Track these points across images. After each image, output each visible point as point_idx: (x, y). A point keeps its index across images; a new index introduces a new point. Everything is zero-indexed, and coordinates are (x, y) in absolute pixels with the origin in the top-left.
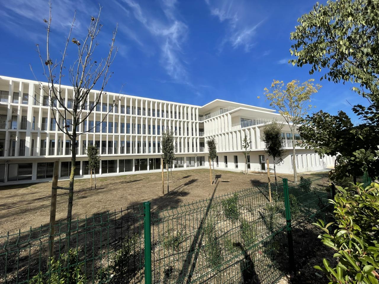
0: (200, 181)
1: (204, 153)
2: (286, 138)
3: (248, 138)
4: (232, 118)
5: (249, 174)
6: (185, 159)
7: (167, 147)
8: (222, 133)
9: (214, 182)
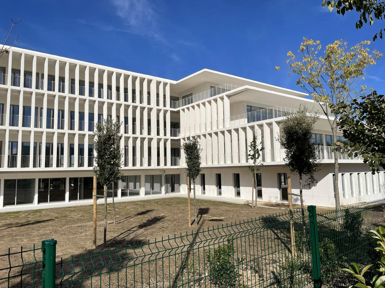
0: (169, 220)
1: (178, 169)
2: (325, 143)
3: (259, 141)
4: (232, 105)
5: (260, 208)
6: (143, 179)
7: (106, 154)
8: (212, 132)
9: (194, 220)
